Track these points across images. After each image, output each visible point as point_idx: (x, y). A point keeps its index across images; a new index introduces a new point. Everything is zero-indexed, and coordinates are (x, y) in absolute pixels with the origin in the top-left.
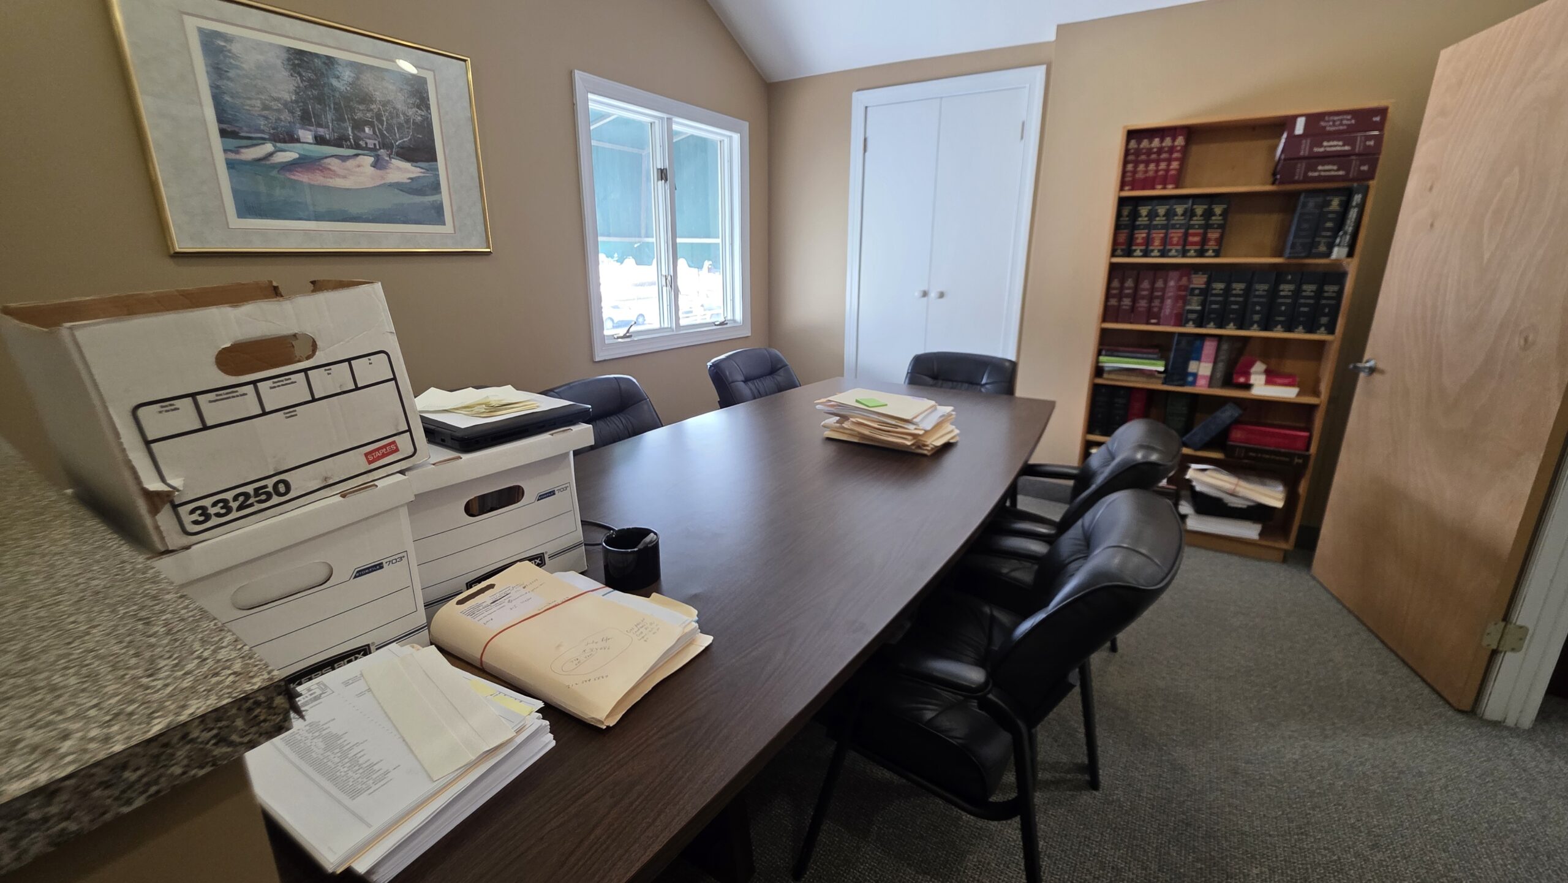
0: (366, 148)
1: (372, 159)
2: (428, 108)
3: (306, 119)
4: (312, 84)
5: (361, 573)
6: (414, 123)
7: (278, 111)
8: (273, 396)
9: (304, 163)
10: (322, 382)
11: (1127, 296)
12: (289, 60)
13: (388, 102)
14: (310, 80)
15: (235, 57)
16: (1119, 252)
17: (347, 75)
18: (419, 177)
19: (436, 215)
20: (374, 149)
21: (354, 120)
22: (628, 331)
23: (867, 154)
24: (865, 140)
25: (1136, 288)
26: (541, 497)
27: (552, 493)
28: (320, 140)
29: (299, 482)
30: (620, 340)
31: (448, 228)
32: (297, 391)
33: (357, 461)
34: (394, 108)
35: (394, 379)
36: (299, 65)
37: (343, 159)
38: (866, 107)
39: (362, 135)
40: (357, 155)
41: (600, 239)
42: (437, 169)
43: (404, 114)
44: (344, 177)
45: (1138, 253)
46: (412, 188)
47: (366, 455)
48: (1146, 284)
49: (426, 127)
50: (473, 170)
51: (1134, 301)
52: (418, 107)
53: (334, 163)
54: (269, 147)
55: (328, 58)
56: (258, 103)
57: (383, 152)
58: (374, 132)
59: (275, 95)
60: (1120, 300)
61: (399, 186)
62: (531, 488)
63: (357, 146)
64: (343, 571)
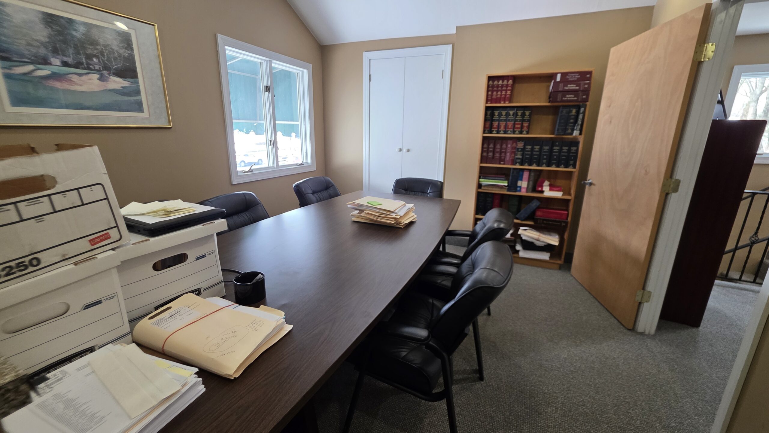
0: (95, 70)
1: (98, 76)
2: (132, 49)
3: (56, 52)
4: (60, 33)
5: (87, 307)
6: (124, 57)
7: (38, 47)
8: (27, 210)
9: (54, 76)
10: (59, 202)
11: (491, 151)
12: (44, 19)
13: (108, 45)
14: (57, 31)
15: (8, 15)
16: (486, 132)
17: (82, 29)
18: (127, 86)
19: (139, 107)
20: (99, 70)
21: (87, 54)
22: (250, 169)
23: (371, 82)
24: (370, 75)
25: (494, 148)
26: (198, 259)
27: (204, 256)
28: (65, 64)
29: (46, 258)
30: (246, 173)
31: (145, 114)
32: (44, 206)
33: (84, 245)
34: (112, 49)
35: (107, 198)
36: (50, 22)
37: (80, 75)
38: (370, 60)
39: (91, 62)
40: (89, 73)
41: (234, 121)
42: (138, 83)
43: (117, 52)
44: (80, 85)
45: (494, 132)
46: (122, 92)
47: (90, 241)
48: (498, 146)
49: (131, 59)
50: (160, 83)
51: (494, 154)
52: (126, 49)
53: (75, 78)
54: (30, 67)
55: (69, 19)
56: (23, 42)
57: (105, 72)
58: (99, 61)
59: (35, 38)
60: (488, 153)
61: (115, 91)
62: (192, 255)
63: (89, 69)
64: (76, 306)
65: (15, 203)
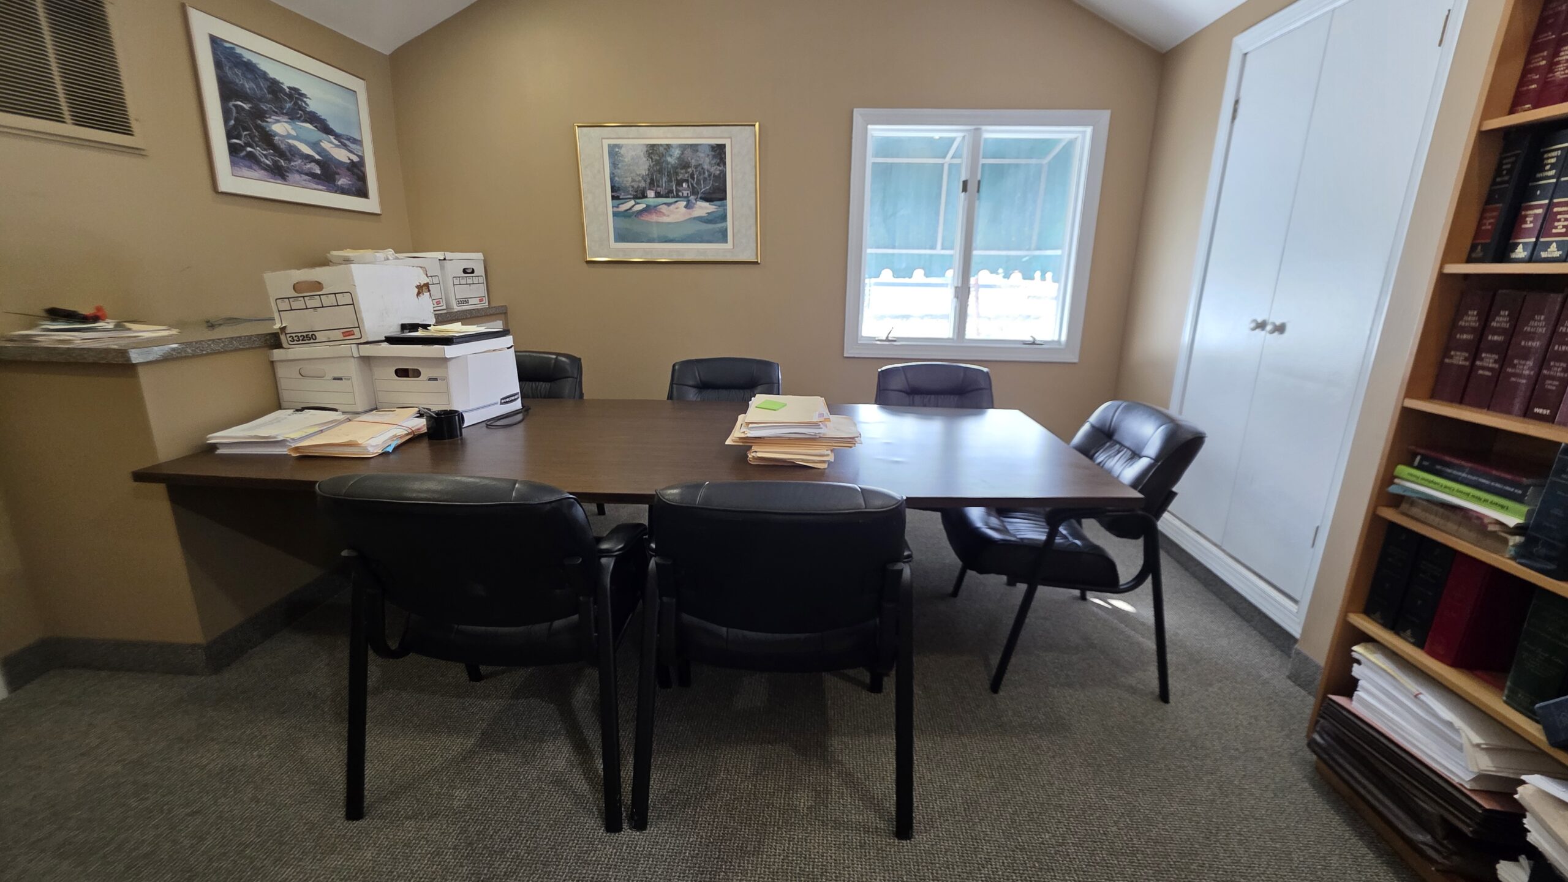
0: (683, 197)
1: (685, 203)
2: (725, 164)
3: (652, 184)
4: (658, 163)
5: (335, 379)
6: (714, 176)
7: (639, 181)
9: (648, 209)
10: (328, 301)
11: (1493, 348)
12: (647, 151)
13: (700, 165)
14: (656, 160)
15: (622, 156)
16: (1479, 252)
17: (677, 153)
18: (713, 212)
19: (723, 237)
20: (687, 197)
21: (677, 180)
22: (888, 337)
23: (1237, 121)
26: (430, 379)
27: (436, 379)
28: (658, 195)
29: (320, 336)
30: (878, 343)
31: (729, 245)
32: (315, 303)
33: (338, 335)
34: (702, 168)
35: (353, 304)
36: (652, 153)
37: (669, 204)
38: (1246, 54)
39: (680, 188)
40: (676, 202)
42: (726, 205)
43: (708, 171)
44: (668, 216)
46: (708, 220)
47: (343, 333)
49: (722, 178)
50: (752, 202)
51: (1504, 360)
52: (719, 165)
53: (664, 208)
54: (632, 202)
55: (667, 145)
56: (630, 179)
57: (692, 198)
58: (688, 186)
59: (638, 173)
60: (1475, 356)
61: (700, 219)
62: (425, 373)
63: (678, 196)
64: (330, 376)
65: (303, 297)
